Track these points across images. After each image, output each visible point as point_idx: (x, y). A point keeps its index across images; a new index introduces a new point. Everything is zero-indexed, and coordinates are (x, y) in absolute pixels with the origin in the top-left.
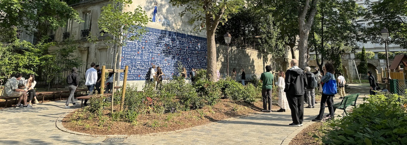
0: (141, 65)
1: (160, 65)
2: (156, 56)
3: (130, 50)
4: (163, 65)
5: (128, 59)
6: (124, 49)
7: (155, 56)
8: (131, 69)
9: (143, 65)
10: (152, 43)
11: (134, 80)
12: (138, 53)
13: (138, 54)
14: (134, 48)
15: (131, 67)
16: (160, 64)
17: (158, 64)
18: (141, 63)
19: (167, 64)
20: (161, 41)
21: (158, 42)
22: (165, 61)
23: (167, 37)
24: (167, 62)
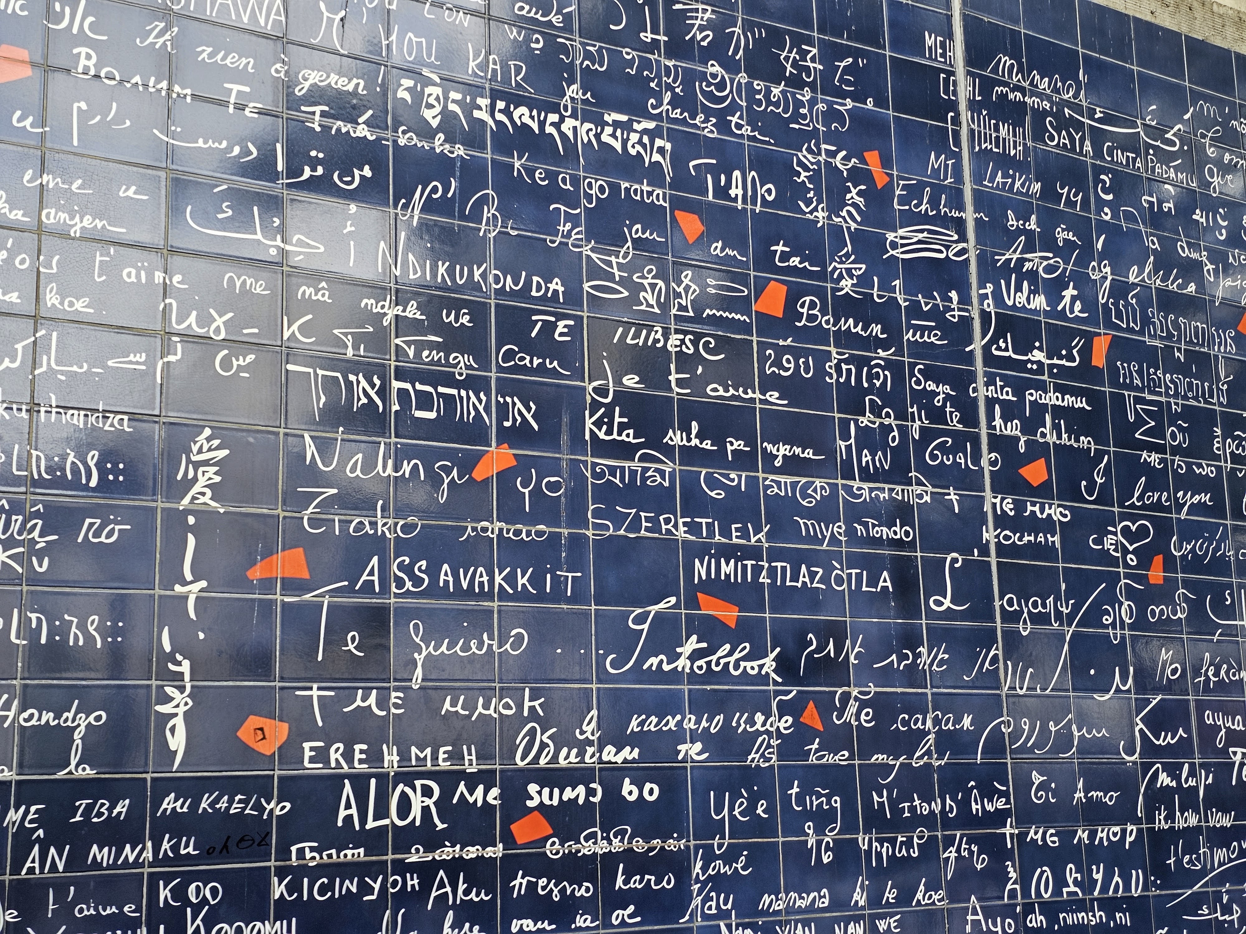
1: (538, 747)
16: (562, 719)
19: (759, 718)
20: (522, 114)
21: (432, 117)
22: (692, 644)
23: (705, 38)
24: (769, 663)
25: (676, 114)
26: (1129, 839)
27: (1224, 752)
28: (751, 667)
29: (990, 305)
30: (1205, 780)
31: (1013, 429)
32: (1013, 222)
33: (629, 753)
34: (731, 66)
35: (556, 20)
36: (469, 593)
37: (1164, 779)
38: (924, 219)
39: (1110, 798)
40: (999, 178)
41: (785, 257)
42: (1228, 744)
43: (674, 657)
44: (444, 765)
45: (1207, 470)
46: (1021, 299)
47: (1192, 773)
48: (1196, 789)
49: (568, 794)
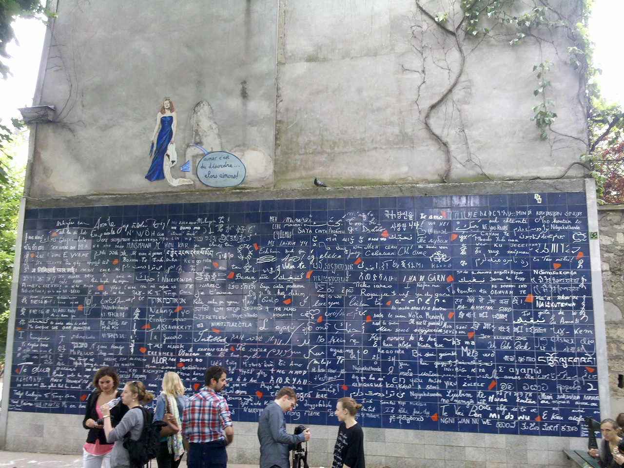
0: (92, 353)
1: (182, 353)
2: (165, 315)
3: (46, 302)
4: (204, 353)
5: (38, 333)
6: (24, 300)
7: (157, 316)
8: (53, 368)
9: (101, 353)
10: (144, 264)
11: (61, 411)
12: (80, 308)
13: (79, 314)
14: (62, 294)
15: (51, 363)
16: (186, 349)
17: (175, 352)
18: (90, 345)
19: (222, 349)
20: (187, 252)
21: (172, 256)
22: (210, 337)
23: (221, 230)
24: (224, 340)
25: (215, 245)
26: (304, 374)
27: (336, 357)
28: (221, 340)
29: (279, 270)
30: (328, 363)
31: (283, 293)
32: (287, 251)
33: (198, 354)
34: (226, 234)
35: (194, 234)
36: (173, 330)
37: (316, 362)
38: (267, 254)
39: (300, 365)
40: (284, 243)
41: (234, 267)
42: (337, 355)
43: (206, 339)
44: (168, 355)
45: (339, 297)
46: (287, 267)
47: (324, 361)
48: (325, 364)
49: (187, 360)
